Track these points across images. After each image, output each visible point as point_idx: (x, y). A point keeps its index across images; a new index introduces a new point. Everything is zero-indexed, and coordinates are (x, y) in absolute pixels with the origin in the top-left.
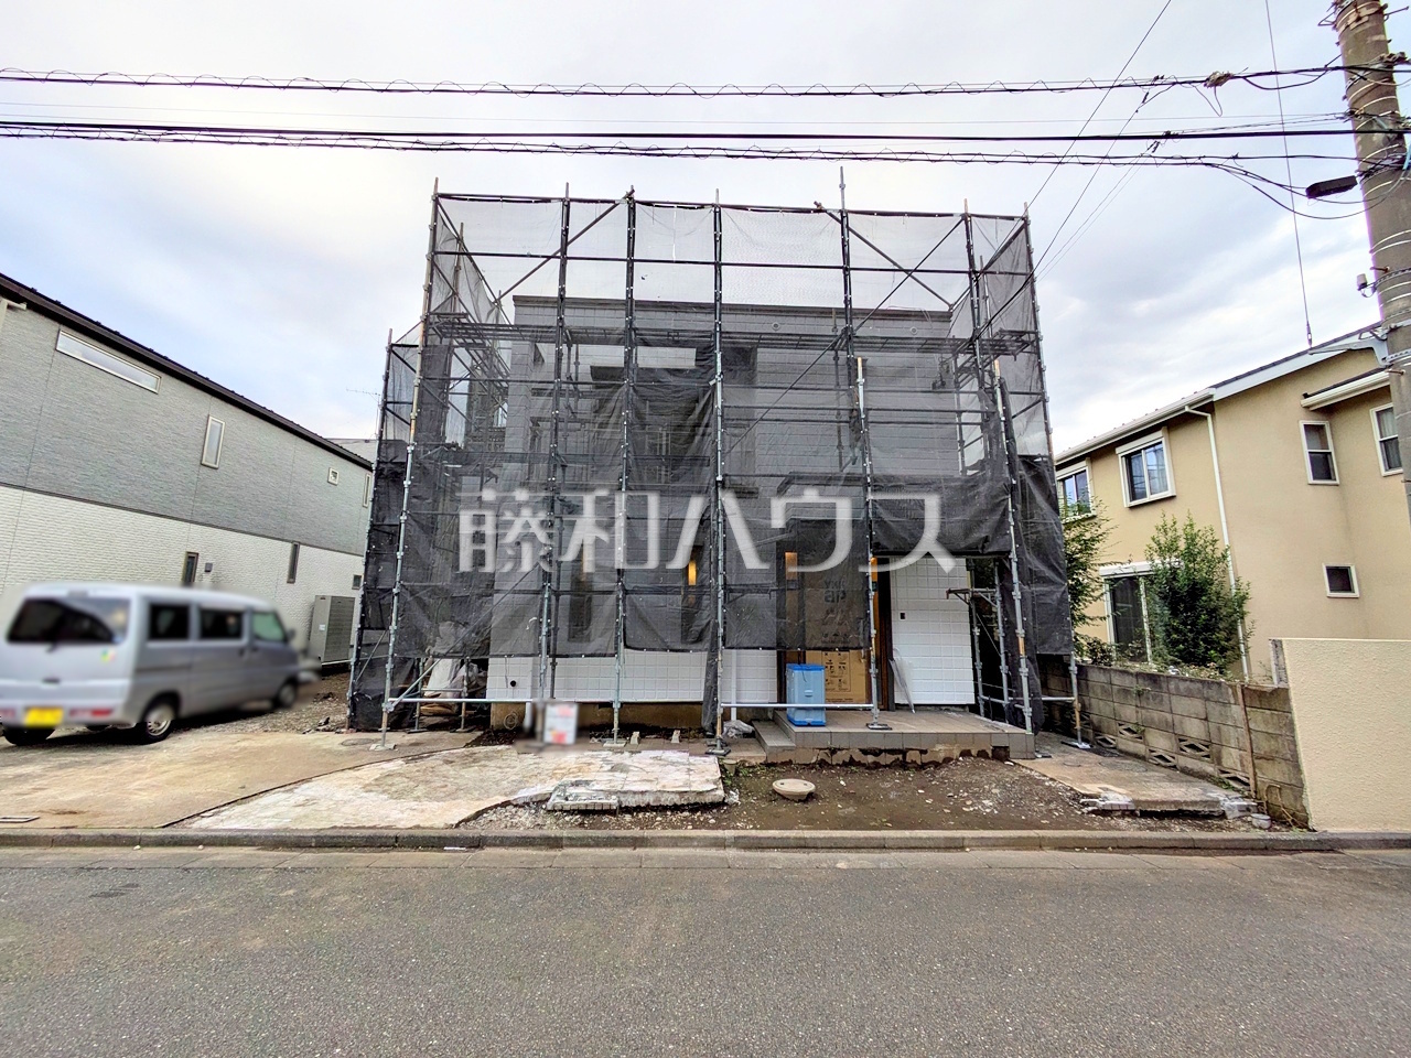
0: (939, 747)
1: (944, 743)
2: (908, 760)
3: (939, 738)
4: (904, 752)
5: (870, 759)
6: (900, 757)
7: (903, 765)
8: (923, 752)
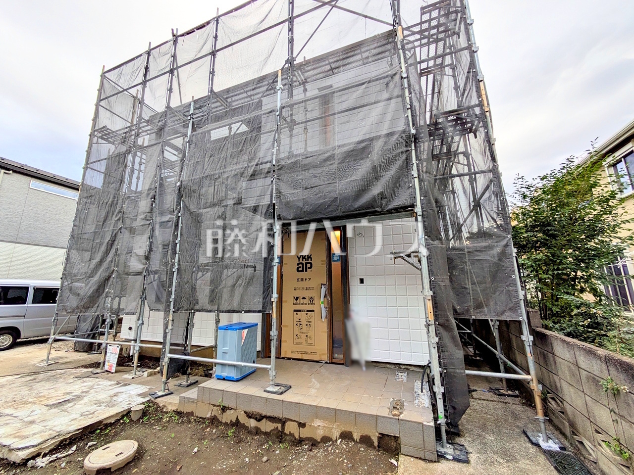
0: (317, 423)
1: (324, 419)
2: (287, 431)
3: (318, 411)
4: (283, 422)
5: (252, 423)
6: (279, 426)
7: (280, 436)
8: (302, 425)
